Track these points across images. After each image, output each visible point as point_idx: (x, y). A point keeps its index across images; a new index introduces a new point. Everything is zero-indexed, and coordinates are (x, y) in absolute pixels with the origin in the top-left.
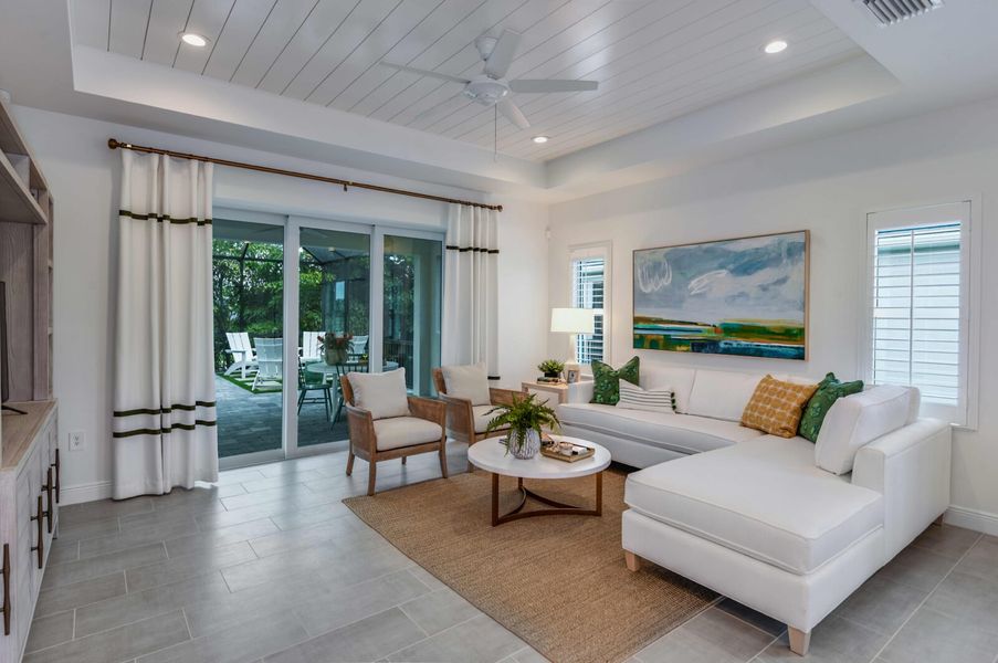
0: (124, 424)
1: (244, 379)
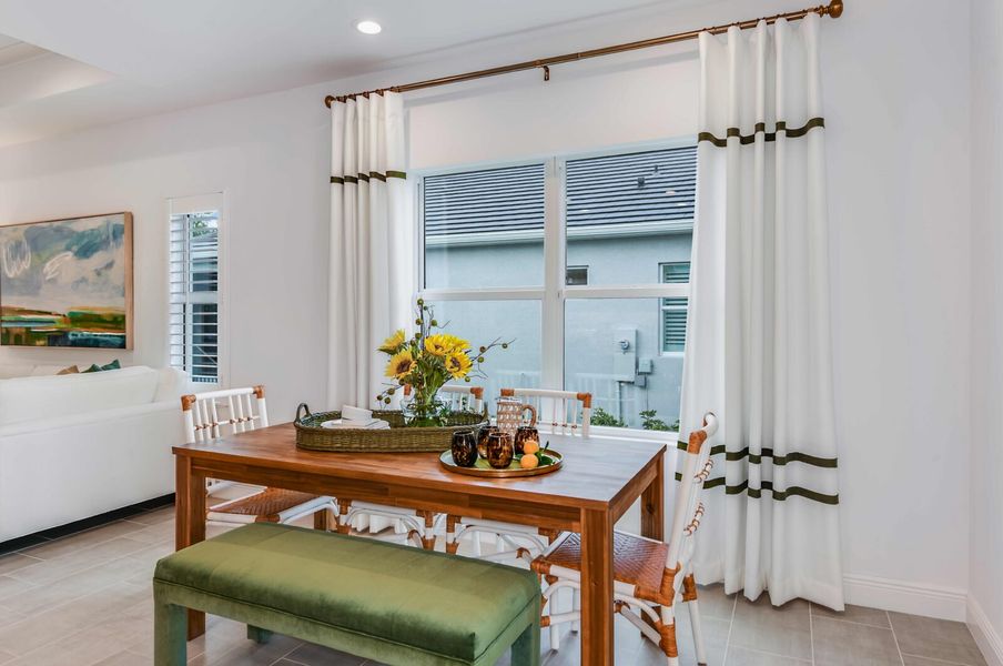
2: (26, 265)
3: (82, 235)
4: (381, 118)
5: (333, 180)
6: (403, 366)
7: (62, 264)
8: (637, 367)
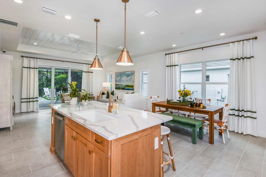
0: (23, 100)
1: (47, 98)
2: (119, 78)
3: (128, 74)
4: (175, 57)
5: (166, 66)
6: (181, 94)
7: (124, 78)
8: (222, 97)
